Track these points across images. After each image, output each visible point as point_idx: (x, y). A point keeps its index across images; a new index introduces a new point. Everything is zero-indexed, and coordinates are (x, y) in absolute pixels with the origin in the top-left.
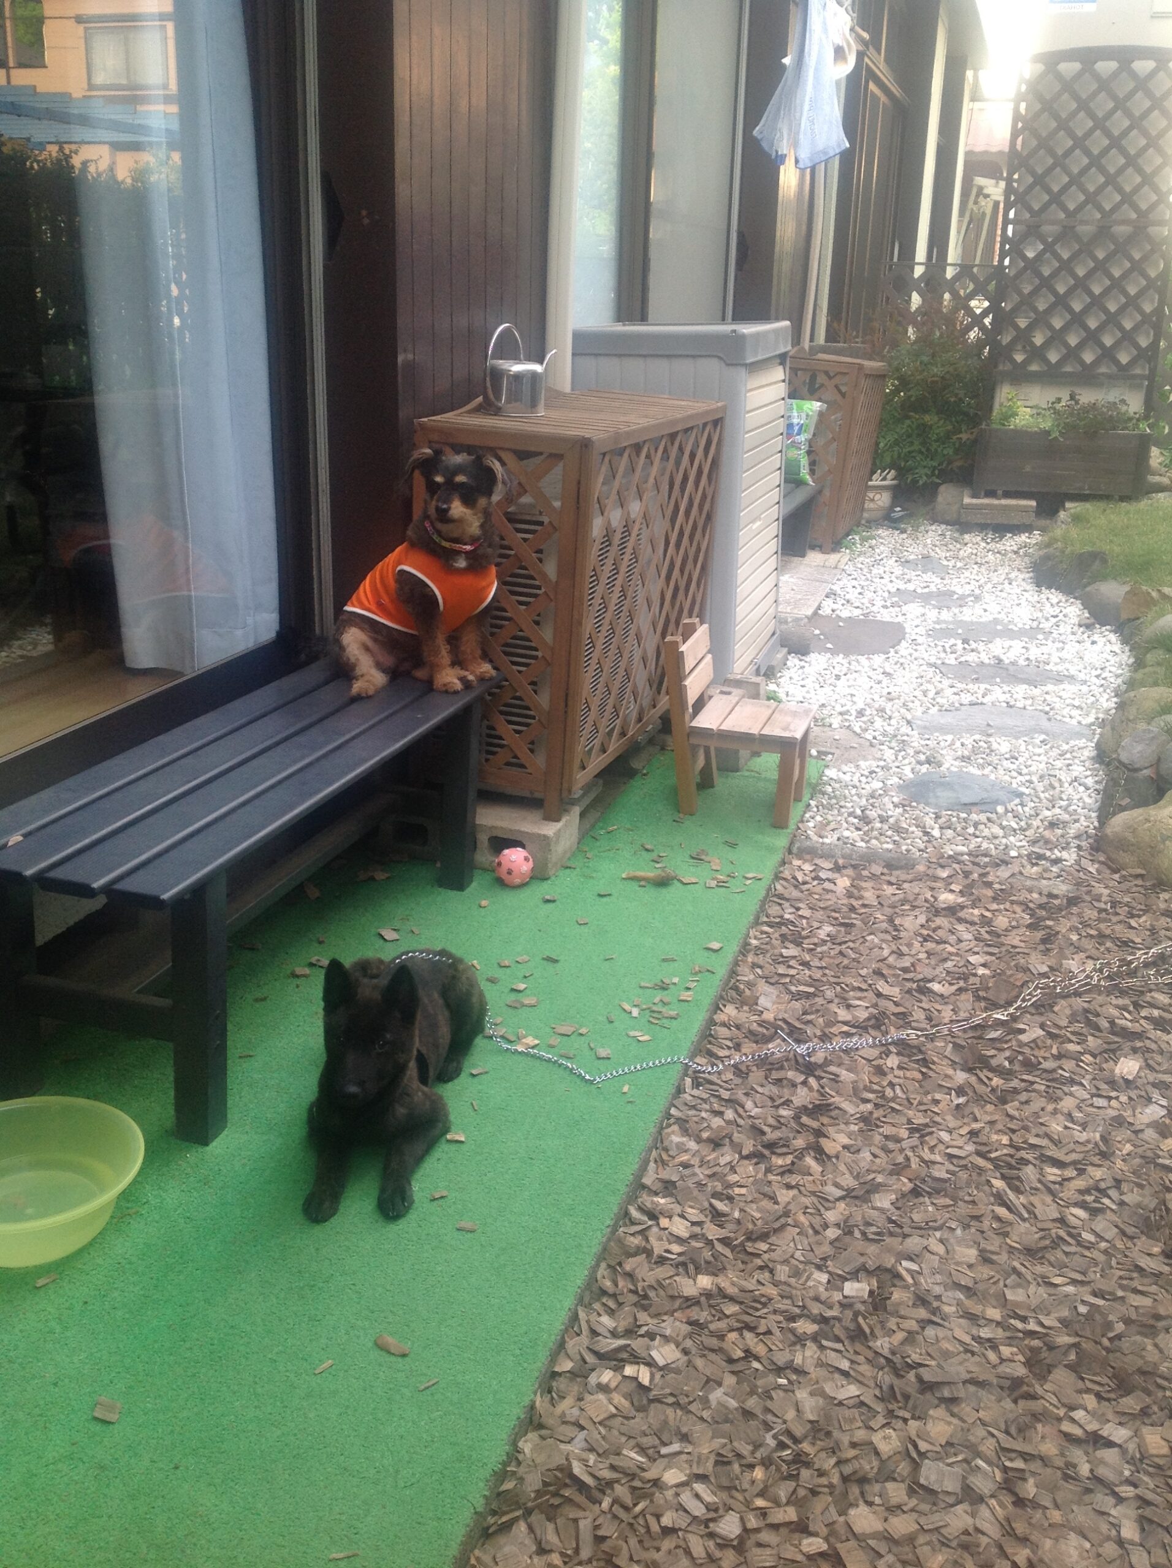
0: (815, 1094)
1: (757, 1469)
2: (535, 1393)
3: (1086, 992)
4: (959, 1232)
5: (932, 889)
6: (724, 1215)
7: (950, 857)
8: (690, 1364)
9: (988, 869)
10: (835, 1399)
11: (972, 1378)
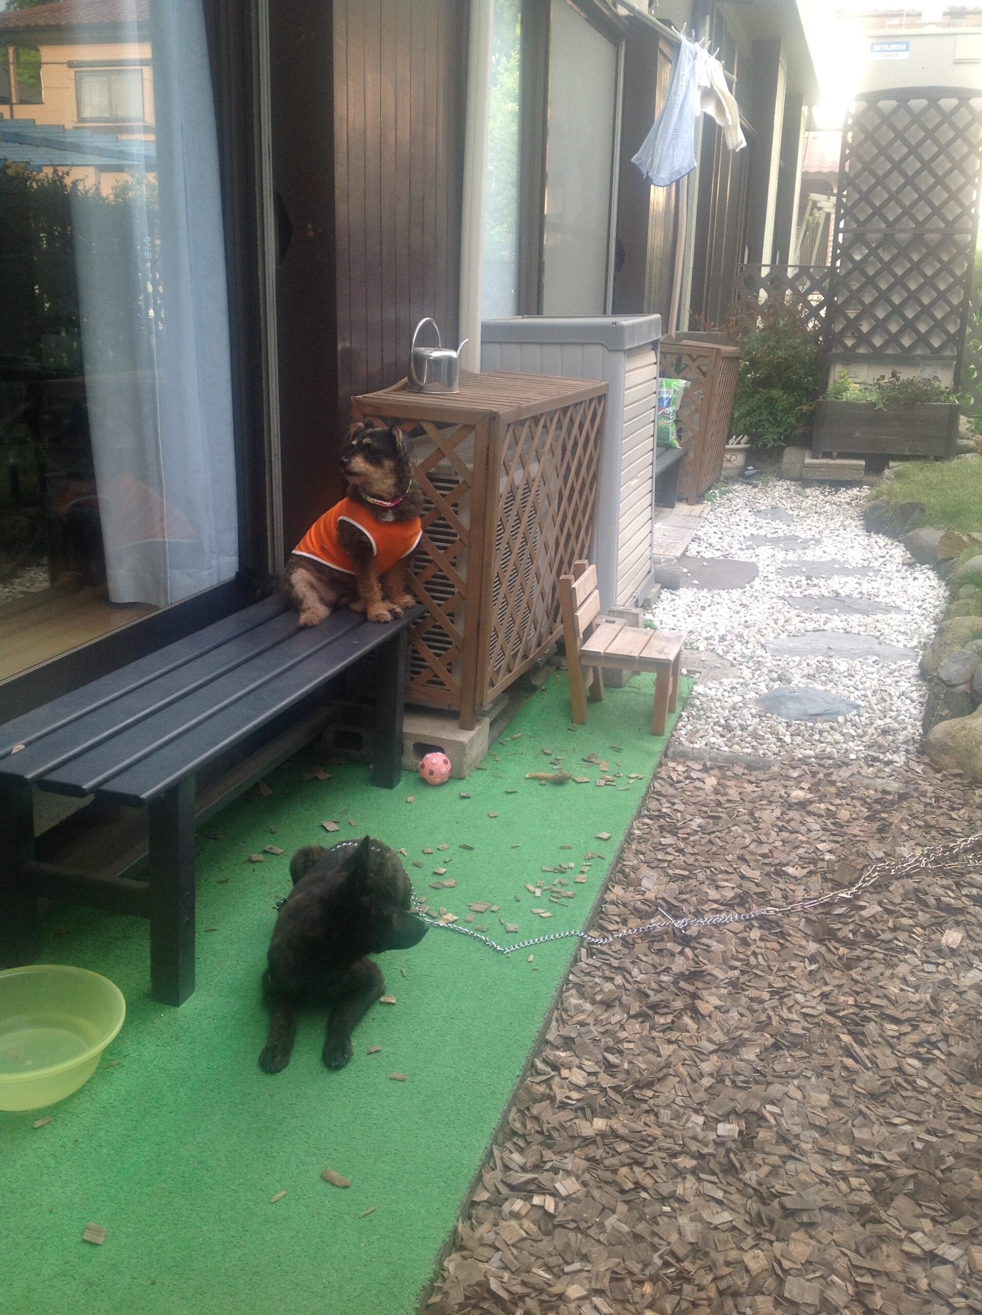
0: (691, 963)
1: (646, 1284)
2: (458, 1220)
3: (918, 874)
4: (813, 1080)
5: (785, 787)
6: (616, 1066)
7: (800, 759)
8: (588, 1194)
9: (832, 770)
10: (711, 1224)
11: (827, 1205)
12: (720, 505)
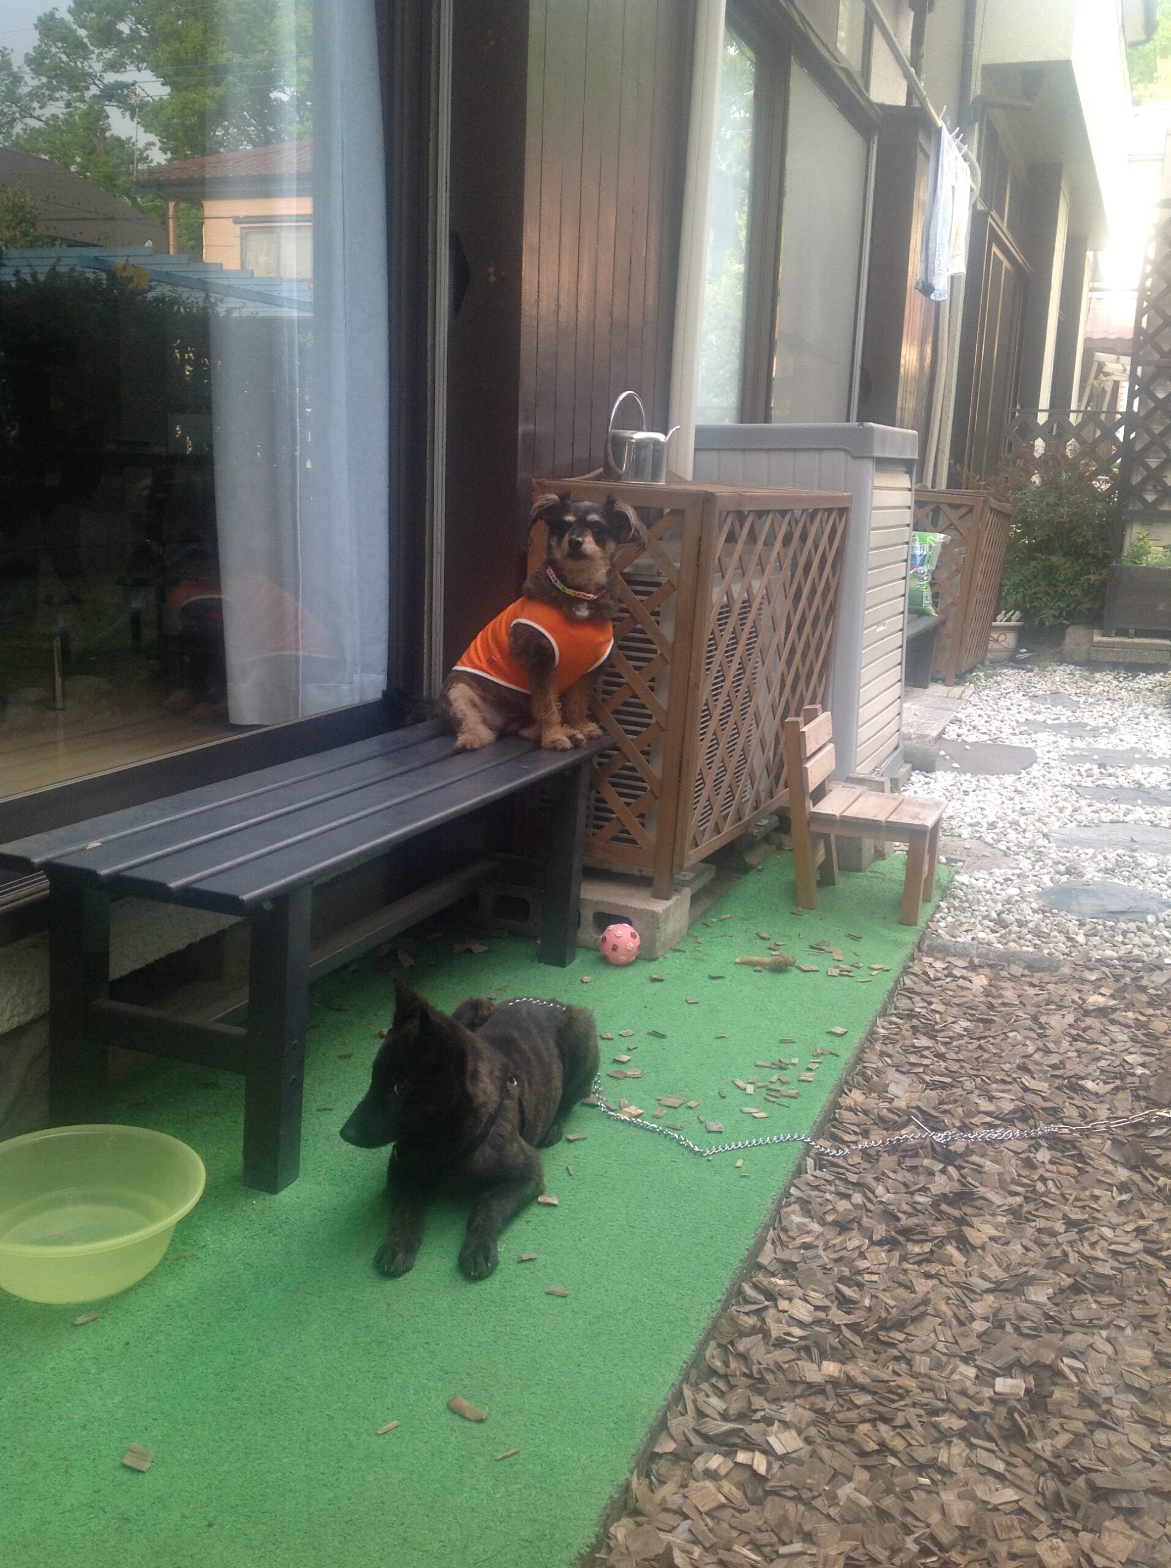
0: (956, 1184)
2: (632, 1473)
4: (1129, 1331)
5: (1080, 991)
6: (855, 1302)
7: (1098, 960)
8: (814, 1453)
9: (1141, 974)
10: (989, 1503)
11: (1155, 1488)
12: (985, 688)
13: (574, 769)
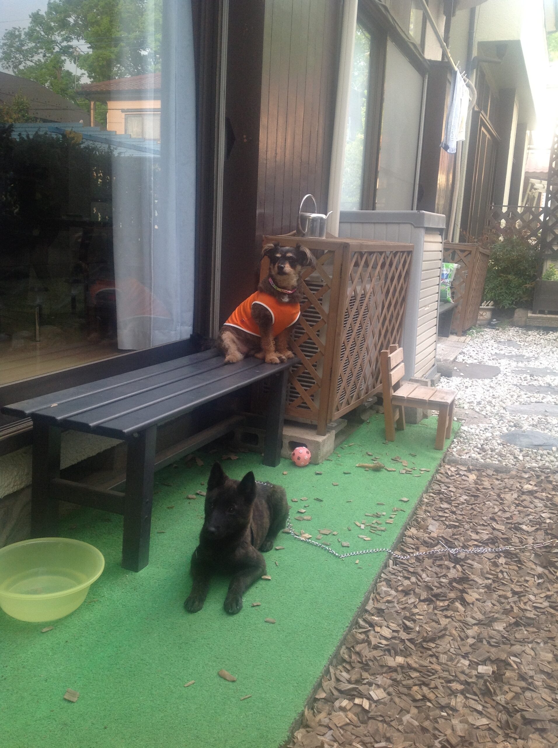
0: (460, 574)
2: (305, 707)
4: (542, 645)
5: (520, 483)
6: (411, 629)
7: (529, 468)
9: (549, 475)
10: (475, 725)
11: (554, 719)
12: (476, 337)
13: (281, 373)
